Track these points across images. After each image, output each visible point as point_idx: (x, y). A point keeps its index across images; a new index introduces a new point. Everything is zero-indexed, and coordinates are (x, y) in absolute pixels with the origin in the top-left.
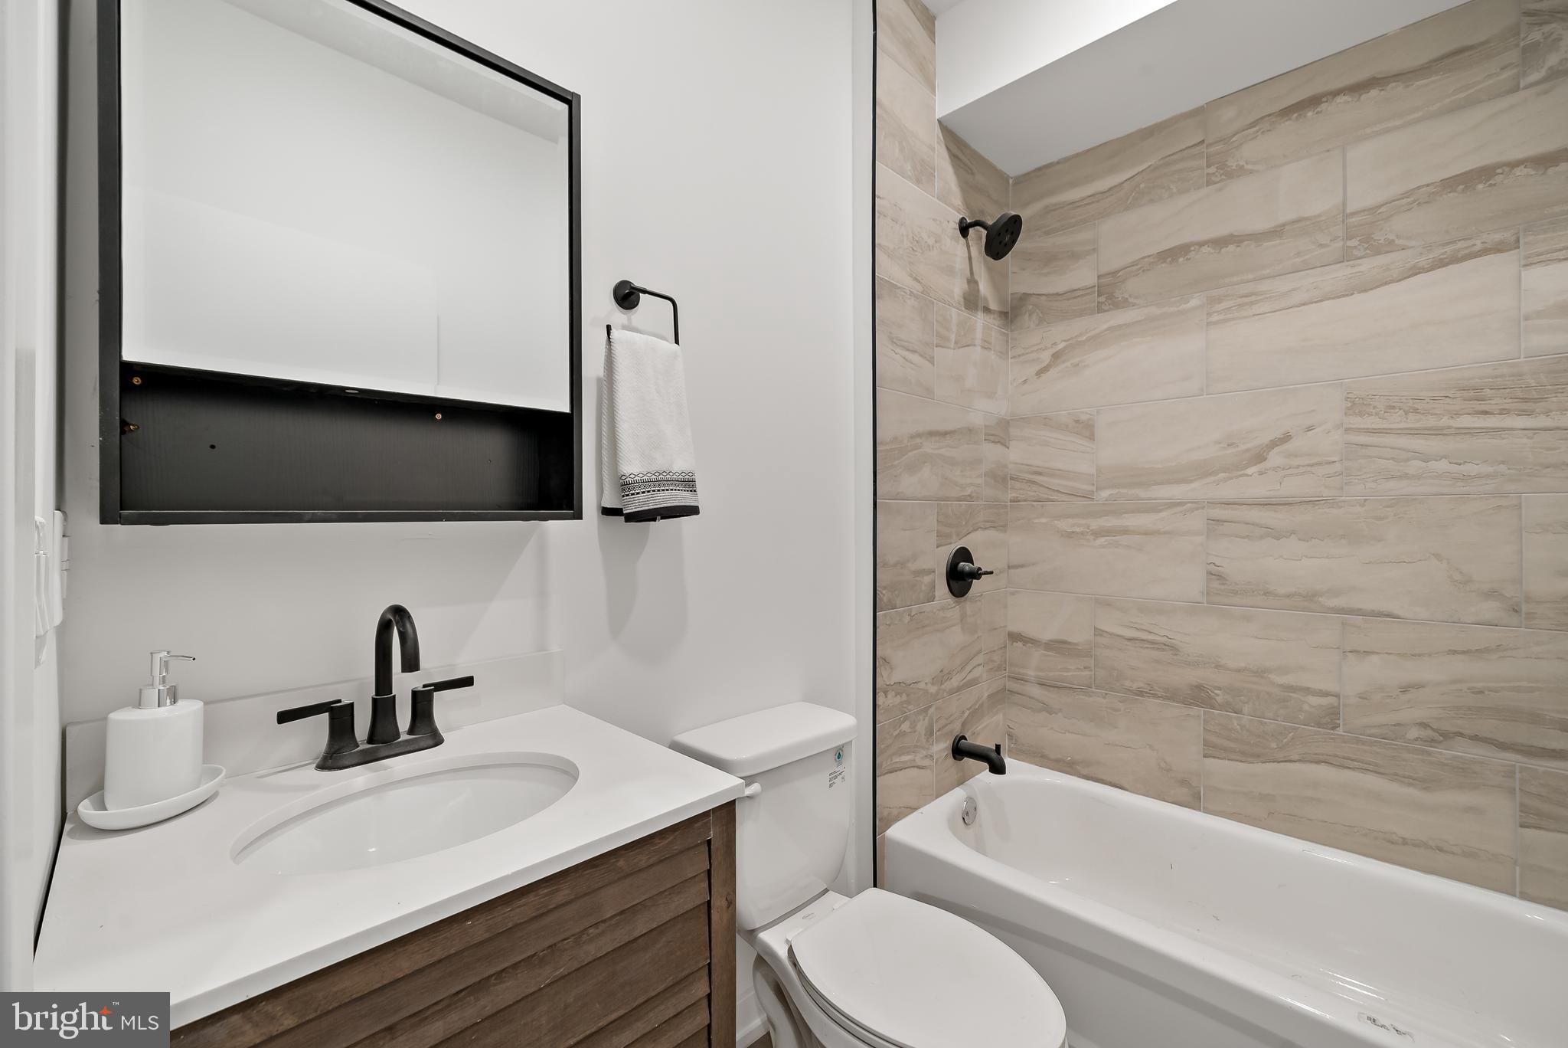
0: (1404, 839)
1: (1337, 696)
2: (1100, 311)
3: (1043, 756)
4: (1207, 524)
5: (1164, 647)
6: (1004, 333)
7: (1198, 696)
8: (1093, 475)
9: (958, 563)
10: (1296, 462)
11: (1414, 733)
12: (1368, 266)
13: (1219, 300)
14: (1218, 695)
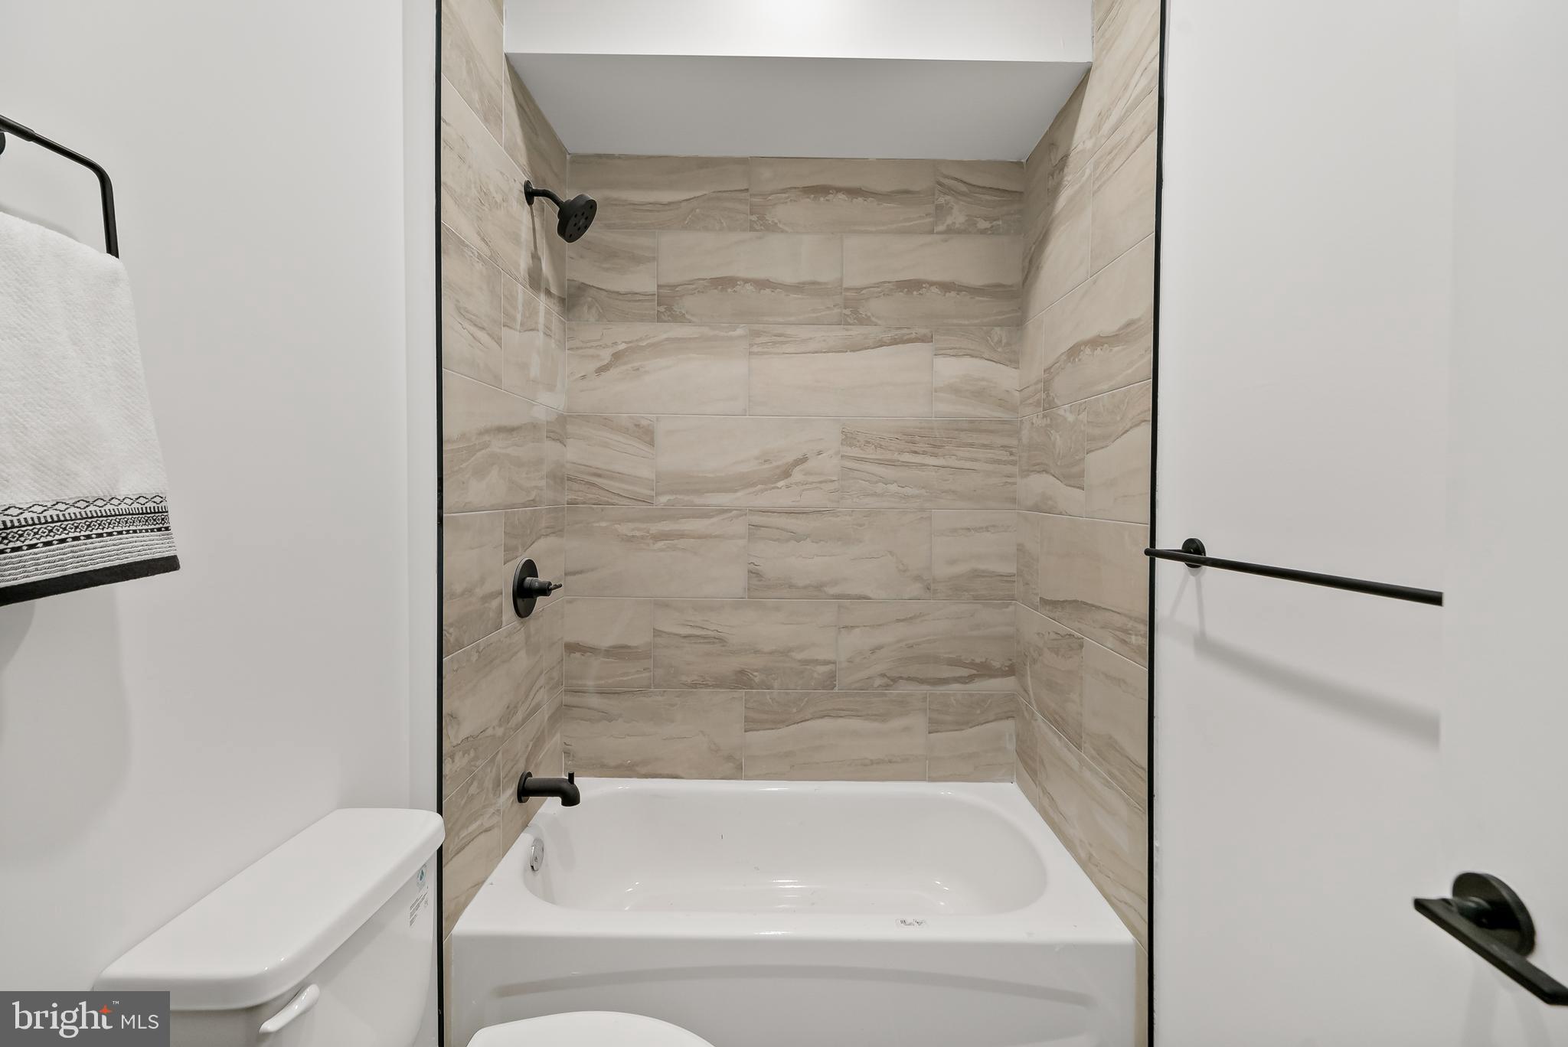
0: (871, 760)
1: (834, 663)
2: (659, 320)
3: (603, 766)
4: (749, 529)
5: (715, 640)
6: (562, 321)
7: (741, 680)
8: (653, 481)
9: (525, 579)
10: (811, 479)
11: (878, 682)
12: (857, 332)
13: (758, 334)
14: (756, 676)
